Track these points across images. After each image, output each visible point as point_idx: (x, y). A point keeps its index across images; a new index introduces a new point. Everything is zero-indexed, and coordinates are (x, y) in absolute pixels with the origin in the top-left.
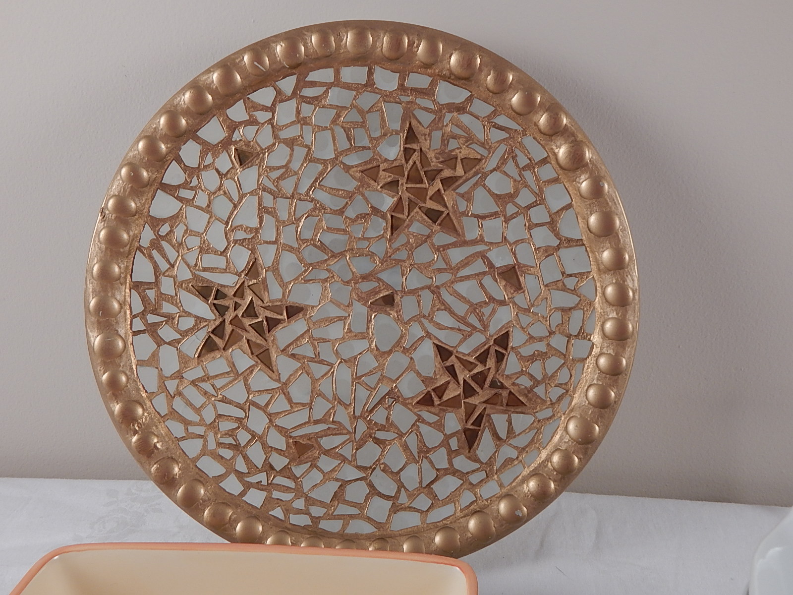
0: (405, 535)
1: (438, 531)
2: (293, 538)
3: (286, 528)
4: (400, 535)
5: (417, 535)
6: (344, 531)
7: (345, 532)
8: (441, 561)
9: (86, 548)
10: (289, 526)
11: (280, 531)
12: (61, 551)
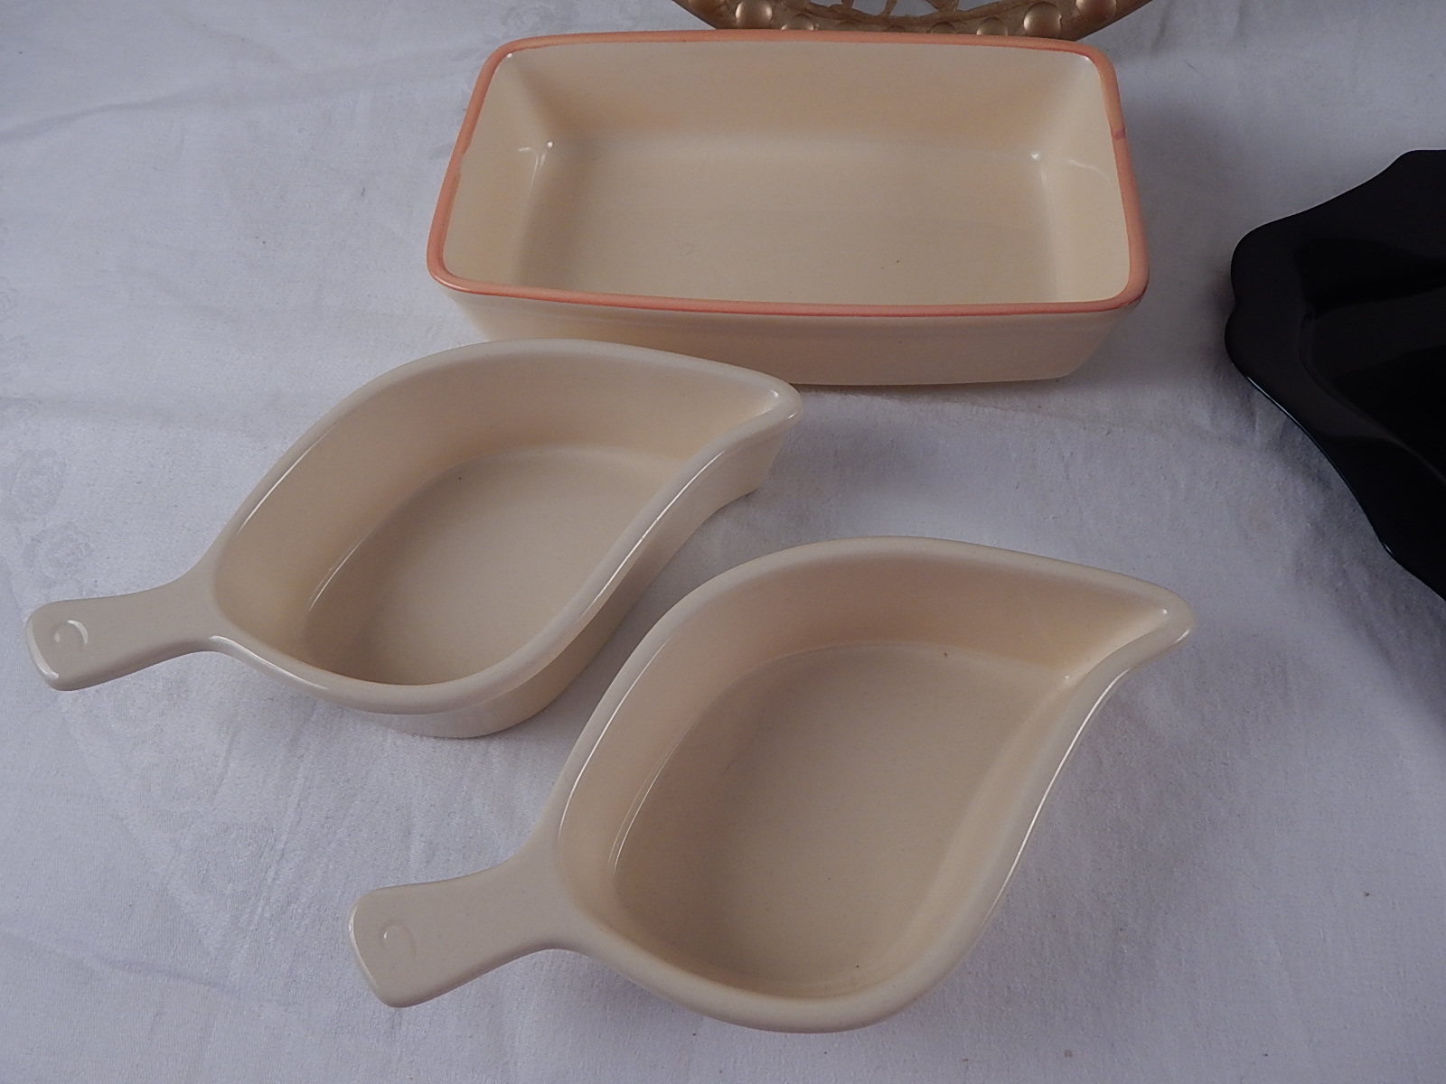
0: (980, 17)
1: (1030, 9)
2: (817, 25)
3: (806, 10)
4: (972, 17)
5: (997, 16)
6: (889, 13)
7: (891, 14)
8: (1057, 47)
9: (544, 42)
10: (809, 7)
11: (798, 15)
12: (512, 48)
